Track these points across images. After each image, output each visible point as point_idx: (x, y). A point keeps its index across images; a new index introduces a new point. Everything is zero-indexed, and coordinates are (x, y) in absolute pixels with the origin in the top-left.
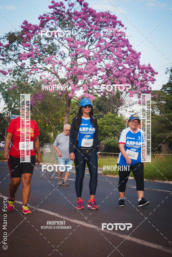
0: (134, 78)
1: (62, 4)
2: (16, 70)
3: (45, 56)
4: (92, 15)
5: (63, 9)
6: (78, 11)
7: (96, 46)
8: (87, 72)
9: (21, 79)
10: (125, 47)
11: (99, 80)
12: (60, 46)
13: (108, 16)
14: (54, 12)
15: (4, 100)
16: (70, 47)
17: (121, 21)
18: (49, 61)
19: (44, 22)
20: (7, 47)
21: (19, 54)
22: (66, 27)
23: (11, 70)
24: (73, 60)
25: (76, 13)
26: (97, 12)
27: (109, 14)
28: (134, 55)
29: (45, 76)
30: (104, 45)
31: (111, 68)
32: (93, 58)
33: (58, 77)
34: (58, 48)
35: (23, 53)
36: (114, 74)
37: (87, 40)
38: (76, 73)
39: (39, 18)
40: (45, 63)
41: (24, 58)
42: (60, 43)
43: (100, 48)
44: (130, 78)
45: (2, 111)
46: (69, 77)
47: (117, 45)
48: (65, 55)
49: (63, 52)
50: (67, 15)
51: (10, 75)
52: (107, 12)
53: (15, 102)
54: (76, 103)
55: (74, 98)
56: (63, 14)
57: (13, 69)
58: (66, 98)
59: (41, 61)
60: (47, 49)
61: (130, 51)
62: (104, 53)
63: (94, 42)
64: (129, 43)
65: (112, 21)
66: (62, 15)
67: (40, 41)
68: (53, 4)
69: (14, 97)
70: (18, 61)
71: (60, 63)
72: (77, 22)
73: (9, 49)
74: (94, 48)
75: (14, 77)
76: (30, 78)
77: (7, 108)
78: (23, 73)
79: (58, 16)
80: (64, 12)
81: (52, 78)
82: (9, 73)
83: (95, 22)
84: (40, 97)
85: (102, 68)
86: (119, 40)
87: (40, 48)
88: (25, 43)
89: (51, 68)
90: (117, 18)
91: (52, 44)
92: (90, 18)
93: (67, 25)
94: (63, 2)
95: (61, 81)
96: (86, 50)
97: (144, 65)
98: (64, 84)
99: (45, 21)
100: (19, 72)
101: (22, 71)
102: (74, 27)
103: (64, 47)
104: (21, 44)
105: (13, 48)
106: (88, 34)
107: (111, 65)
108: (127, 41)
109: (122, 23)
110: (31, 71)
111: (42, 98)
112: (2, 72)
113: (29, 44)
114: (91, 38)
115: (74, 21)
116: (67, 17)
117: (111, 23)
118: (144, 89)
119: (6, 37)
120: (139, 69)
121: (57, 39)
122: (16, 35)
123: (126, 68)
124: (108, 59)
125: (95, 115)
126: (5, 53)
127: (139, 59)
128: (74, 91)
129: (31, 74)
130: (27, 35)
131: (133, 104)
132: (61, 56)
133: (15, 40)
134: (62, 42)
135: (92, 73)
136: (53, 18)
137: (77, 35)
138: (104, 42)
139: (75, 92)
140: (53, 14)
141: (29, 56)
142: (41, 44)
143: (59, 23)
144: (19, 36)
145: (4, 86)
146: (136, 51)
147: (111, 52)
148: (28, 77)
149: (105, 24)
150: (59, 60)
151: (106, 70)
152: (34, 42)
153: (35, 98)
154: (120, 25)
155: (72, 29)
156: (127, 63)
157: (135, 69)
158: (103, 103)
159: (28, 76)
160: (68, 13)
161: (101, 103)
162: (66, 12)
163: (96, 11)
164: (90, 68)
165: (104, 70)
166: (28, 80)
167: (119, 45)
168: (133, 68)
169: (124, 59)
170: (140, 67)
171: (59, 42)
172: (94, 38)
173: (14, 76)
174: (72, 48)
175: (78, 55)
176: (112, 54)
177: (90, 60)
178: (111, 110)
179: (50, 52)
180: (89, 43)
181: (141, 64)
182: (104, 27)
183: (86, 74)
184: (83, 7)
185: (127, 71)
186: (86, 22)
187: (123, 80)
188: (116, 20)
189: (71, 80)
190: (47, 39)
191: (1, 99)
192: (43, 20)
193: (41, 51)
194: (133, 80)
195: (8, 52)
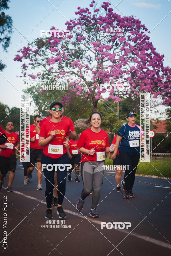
0: (158, 79)
1: (87, 10)
2: (44, 74)
3: (72, 60)
4: (116, 20)
5: (89, 15)
6: (103, 17)
7: (120, 49)
8: (113, 75)
9: (49, 82)
10: (149, 50)
11: (124, 82)
12: (87, 50)
13: (132, 20)
14: (80, 17)
15: (34, 103)
16: (96, 51)
17: (145, 25)
18: (76, 65)
19: (70, 28)
20: (36, 52)
21: (47, 59)
22: (92, 32)
23: (39, 74)
24: (99, 63)
25: (101, 18)
26: (122, 17)
27: (133, 19)
28: (158, 58)
29: (72, 79)
30: (129, 49)
31: (136, 70)
32: (118, 62)
33: (85, 80)
34: (84, 52)
35: (51, 58)
36: (139, 76)
37: (112, 44)
38: (102, 76)
39: (66, 24)
40: (72, 66)
41: (52, 62)
42: (87, 47)
43: (125, 51)
44: (155, 80)
45: (32, 114)
46: (96, 80)
47: (141, 48)
48: (92, 59)
49: (89, 56)
50: (93, 20)
51: (39, 79)
52: (131, 17)
53: (45, 104)
54: (103, 105)
55: (101, 99)
56: (89, 19)
57: (42, 73)
58: (93, 100)
59: (68, 65)
60: (74, 54)
61: (153, 54)
62: (129, 56)
63: (119, 46)
64: (153, 46)
65: (136, 25)
66: (87, 20)
67: (67, 45)
68: (79, 10)
69: (44, 99)
70: (47, 65)
71: (87, 67)
72: (103, 27)
73: (38, 54)
74: (119, 52)
75: (43, 81)
76: (58, 81)
77: (37, 110)
78: (51, 77)
79: (84, 22)
80: (90, 18)
81: (79, 81)
82: (38, 77)
83: (120, 26)
84: (68, 99)
85: (127, 70)
86: (143, 44)
87: (67, 53)
88: (53, 47)
89: (78, 72)
90: (140, 22)
91: (79, 48)
92: (115, 23)
93: (93, 30)
94: (89, 8)
95: (87, 84)
96: (111, 54)
97: (168, 67)
98: (91, 87)
99: (72, 26)
100: (47, 76)
101: (50, 75)
102: (100, 32)
103: (90, 51)
104: (49, 49)
105: (41, 53)
106: (113, 38)
107: (136, 68)
108: (151, 44)
109: (146, 27)
110: (59, 75)
111: (70, 101)
112: (31, 77)
113: (57, 49)
114: (116, 42)
115: (100, 26)
116: (93, 22)
117: (135, 27)
118: (168, 91)
119: (34, 42)
120: (162, 71)
121: (84, 44)
122: (44, 41)
123: (150, 70)
124: (133, 62)
125: (122, 115)
126: (34, 58)
127: (163, 61)
128: (100, 94)
129: (59, 77)
130: (55, 40)
131: (158, 105)
132: (87, 60)
133: (43, 45)
134: (88, 46)
135: (118, 75)
136: (79, 23)
137: (102, 39)
138: (129, 46)
139: (102, 94)
140: (79, 20)
141: (56, 61)
142: (68, 49)
143: (85, 28)
144: (47, 41)
145: (35, 89)
146: (160, 54)
147: (136, 55)
148: (56, 81)
149: (129, 28)
150: (86, 64)
151: (131, 72)
152: (61, 47)
153: (63, 100)
154: (143, 29)
155: (97, 34)
156: (151, 66)
157: (159, 71)
158: (129, 105)
159: (56, 79)
160: (94, 18)
161: (127, 104)
162: (92, 17)
163: (120, 16)
164: (115, 71)
165: (129, 73)
166: (56, 83)
167: (143, 48)
168: (157, 71)
169: (148, 61)
170: (164, 69)
171: (85, 46)
172: (118, 42)
173: (42, 79)
174: (98, 52)
175: (104, 59)
176: (137, 57)
177: (115, 63)
178: (137, 111)
179: (76, 56)
180: (115, 47)
181: (165, 66)
182: (129, 31)
183: (112, 77)
184: (108, 13)
185: (151, 73)
186: (111, 27)
187: (147, 82)
188: (140, 24)
189: (97, 83)
190: (74, 44)
191: (32, 102)
192: (70, 25)
193: (68, 55)
194: (157, 82)
195: (37, 57)
